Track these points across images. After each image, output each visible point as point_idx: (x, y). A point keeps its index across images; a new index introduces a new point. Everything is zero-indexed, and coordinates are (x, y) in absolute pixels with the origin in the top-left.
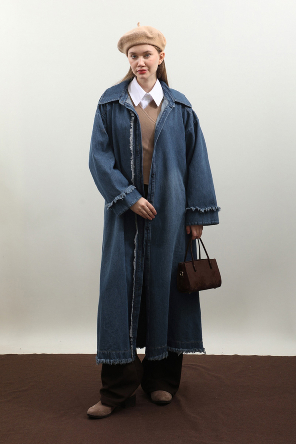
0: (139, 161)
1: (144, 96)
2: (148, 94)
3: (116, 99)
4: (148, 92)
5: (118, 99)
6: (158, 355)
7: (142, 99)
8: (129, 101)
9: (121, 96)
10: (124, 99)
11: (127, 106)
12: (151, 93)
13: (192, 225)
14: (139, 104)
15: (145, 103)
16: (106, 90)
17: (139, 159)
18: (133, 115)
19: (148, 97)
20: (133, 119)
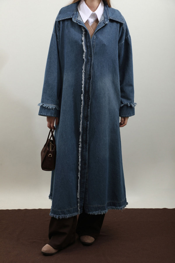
0: (89, 67)
1: (91, 15)
2: (94, 13)
3: (70, 17)
4: (94, 11)
5: (71, 17)
6: (95, 211)
7: (90, 17)
8: (79, 19)
9: (73, 15)
10: (75, 17)
11: (79, 23)
12: (96, 12)
13: (125, 116)
14: (86, 21)
15: (91, 20)
16: (62, 9)
17: (89, 66)
18: (83, 30)
19: (94, 16)
20: (84, 33)
